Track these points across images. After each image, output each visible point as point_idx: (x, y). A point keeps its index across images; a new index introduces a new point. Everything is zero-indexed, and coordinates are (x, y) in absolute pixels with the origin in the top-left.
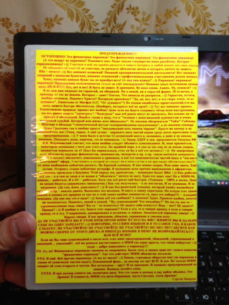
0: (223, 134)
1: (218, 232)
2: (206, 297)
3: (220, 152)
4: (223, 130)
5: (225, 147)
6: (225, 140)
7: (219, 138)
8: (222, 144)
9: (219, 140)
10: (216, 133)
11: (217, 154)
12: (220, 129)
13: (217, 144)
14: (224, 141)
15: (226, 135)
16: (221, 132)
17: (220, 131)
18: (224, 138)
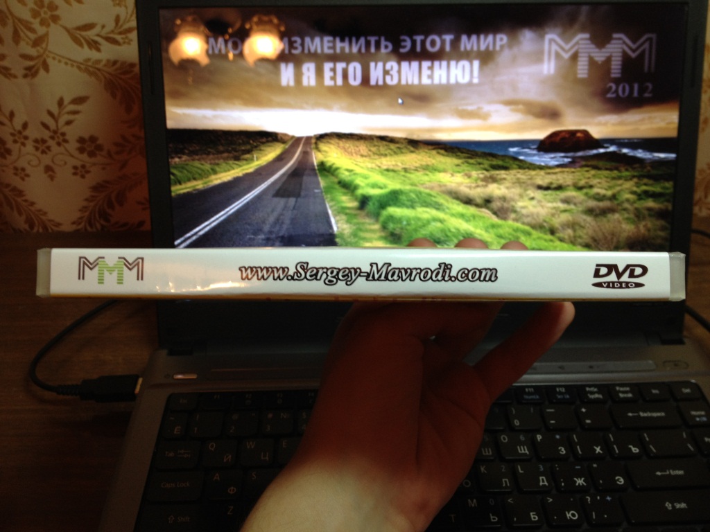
0: (594, 182)
1: (590, 386)
2: (573, 515)
3: (589, 219)
4: (593, 172)
5: (599, 207)
6: (598, 194)
7: (585, 191)
8: (592, 203)
9: (586, 194)
10: (580, 180)
11: (582, 224)
12: (587, 171)
13: (581, 203)
14: (597, 197)
15: (599, 183)
16: (589, 178)
17: (587, 175)
18: (595, 190)
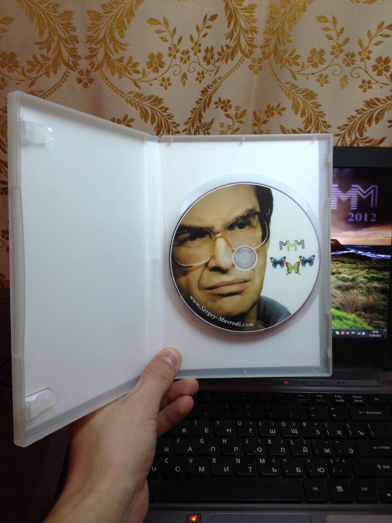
1: (337, 395)
2: (322, 470)
5: (344, 285)
14: (343, 279)
15: (345, 271)
17: (337, 266)
18: (342, 275)
